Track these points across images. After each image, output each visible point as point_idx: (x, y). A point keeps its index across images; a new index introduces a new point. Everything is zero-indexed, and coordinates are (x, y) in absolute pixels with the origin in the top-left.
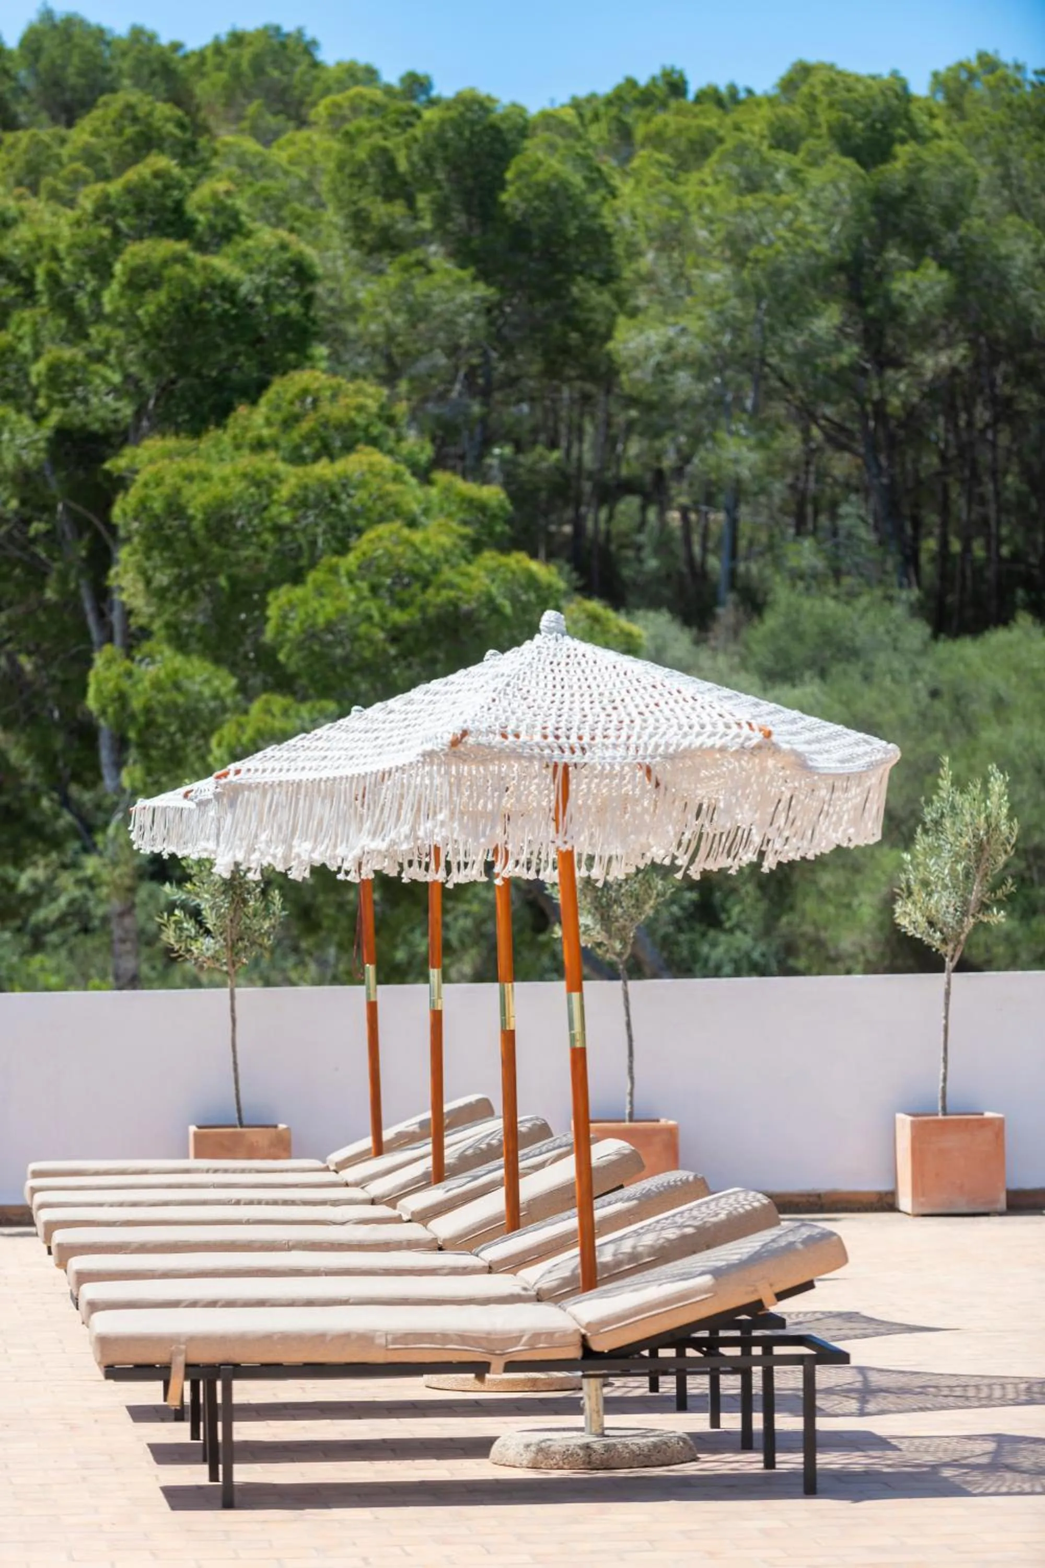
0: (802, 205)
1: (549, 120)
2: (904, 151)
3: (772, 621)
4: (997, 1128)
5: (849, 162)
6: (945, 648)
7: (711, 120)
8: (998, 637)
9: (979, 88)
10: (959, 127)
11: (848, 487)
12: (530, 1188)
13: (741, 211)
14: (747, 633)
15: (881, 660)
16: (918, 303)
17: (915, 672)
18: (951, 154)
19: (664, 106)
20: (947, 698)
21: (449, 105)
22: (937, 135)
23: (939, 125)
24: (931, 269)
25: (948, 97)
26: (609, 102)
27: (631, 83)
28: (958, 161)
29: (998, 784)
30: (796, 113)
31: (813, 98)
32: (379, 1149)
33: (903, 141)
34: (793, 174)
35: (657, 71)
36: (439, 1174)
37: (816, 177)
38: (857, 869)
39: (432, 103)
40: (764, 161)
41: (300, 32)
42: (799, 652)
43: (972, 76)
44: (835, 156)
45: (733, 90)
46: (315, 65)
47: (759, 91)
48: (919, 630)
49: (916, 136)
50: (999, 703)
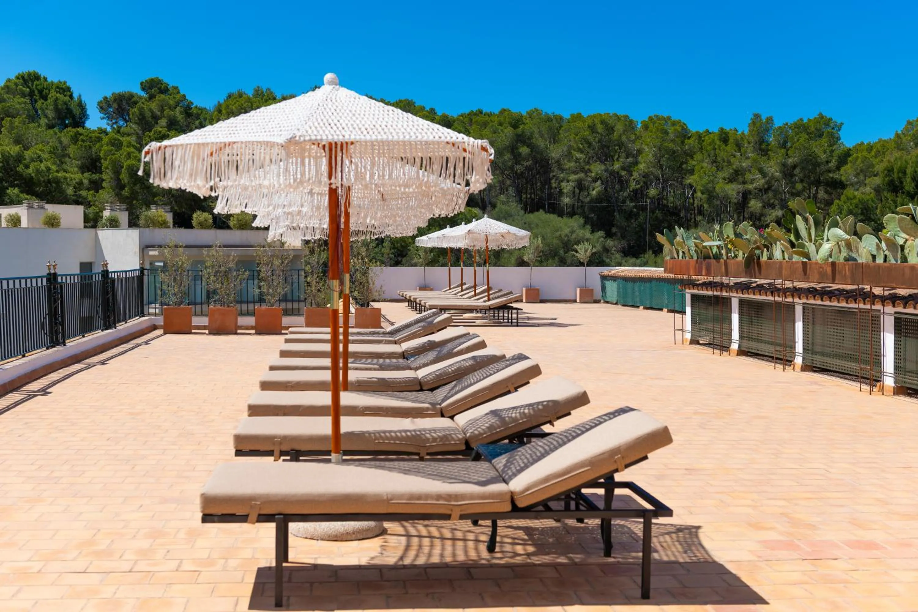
0: (503, 136)
1: (458, 119)
2: (521, 127)
3: (497, 210)
4: (538, 290)
5: (512, 129)
6: (527, 215)
7: (487, 118)
8: (536, 214)
9: (535, 114)
10: (532, 122)
11: (509, 186)
12: (477, 291)
13: (492, 137)
14: (492, 212)
15: (516, 217)
16: (524, 153)
17: (522, 219)
18: (530, 127)
19: (478, 115)
20: (527, 224)
21: (440, 117)
22: (527, 123)
23: (527, 121)
24: (525, 148)
25: (529, 115)
26: (468, 115)
27: (472, 111)
28: (531, 128)
29: (540, 238)
30: (502, 119)
31: (505, 117)
32: (450, 289)
33: (521, 124)
34: (502, 130)
35: (477, 109)
36: (462, 291)
37: (506, 131)
38: (511, 254)
39: (437, 116)
40: (496, 128)
41: (412, 100)
42: (501, 215)
43: (533, 112)
44: (509, 127)
45: (491, 113)
46: (415, 106)
47: (496, 113)
48: (522, 212)
49: (524, 123)
50: (537, 225)
